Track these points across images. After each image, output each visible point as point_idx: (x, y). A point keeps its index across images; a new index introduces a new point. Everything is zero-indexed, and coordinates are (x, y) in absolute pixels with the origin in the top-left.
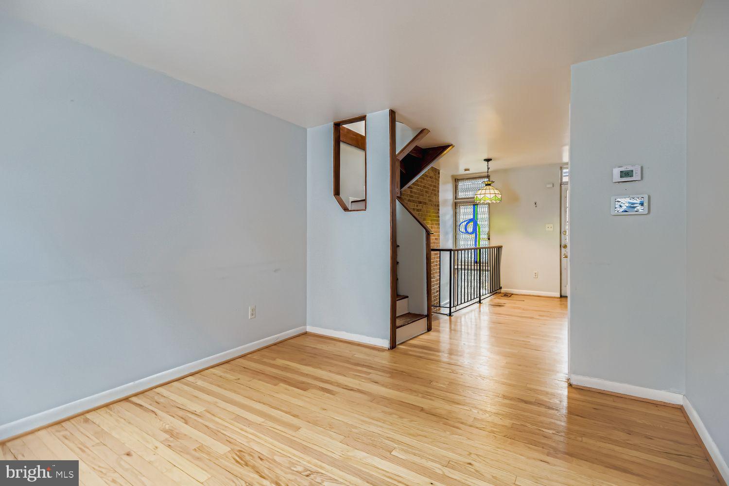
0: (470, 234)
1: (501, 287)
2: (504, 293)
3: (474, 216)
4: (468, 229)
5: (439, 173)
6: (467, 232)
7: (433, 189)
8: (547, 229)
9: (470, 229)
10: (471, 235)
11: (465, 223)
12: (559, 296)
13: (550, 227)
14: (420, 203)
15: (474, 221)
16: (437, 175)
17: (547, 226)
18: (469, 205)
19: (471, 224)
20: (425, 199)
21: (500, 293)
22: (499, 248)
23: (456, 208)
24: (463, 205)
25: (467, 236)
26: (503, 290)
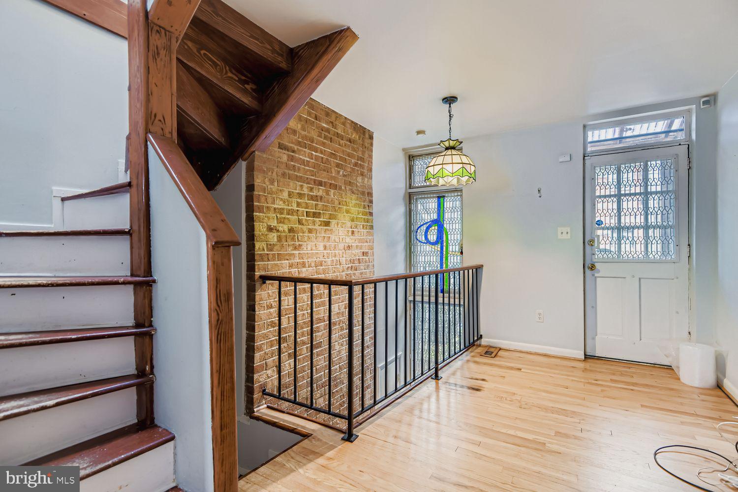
0: (433, 244)
1: (481, 336)
2: (486, 346)
3: (439, 215)
4: (429, 237)
5: (371, 138)
6: (428, 242)
7: (356, 164)
8: (560, 236)
9: (433, 237)
10: (433, 247)
11: (424, 228)
12: (583, 357)
13: (565, 233)
14: (320, 184)
15: (438, 223)
16: (367, 141)
17: (560, 230)
18: (431, 197)
19: (433, 228)
20: (334, 178)
21: (480, 346)
22: (478, 269)
23: (410, 203)
24: (421, 198)
25: (428, 248)
26: (484, 341)
